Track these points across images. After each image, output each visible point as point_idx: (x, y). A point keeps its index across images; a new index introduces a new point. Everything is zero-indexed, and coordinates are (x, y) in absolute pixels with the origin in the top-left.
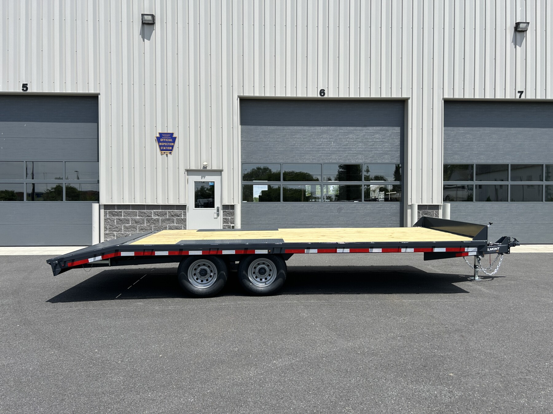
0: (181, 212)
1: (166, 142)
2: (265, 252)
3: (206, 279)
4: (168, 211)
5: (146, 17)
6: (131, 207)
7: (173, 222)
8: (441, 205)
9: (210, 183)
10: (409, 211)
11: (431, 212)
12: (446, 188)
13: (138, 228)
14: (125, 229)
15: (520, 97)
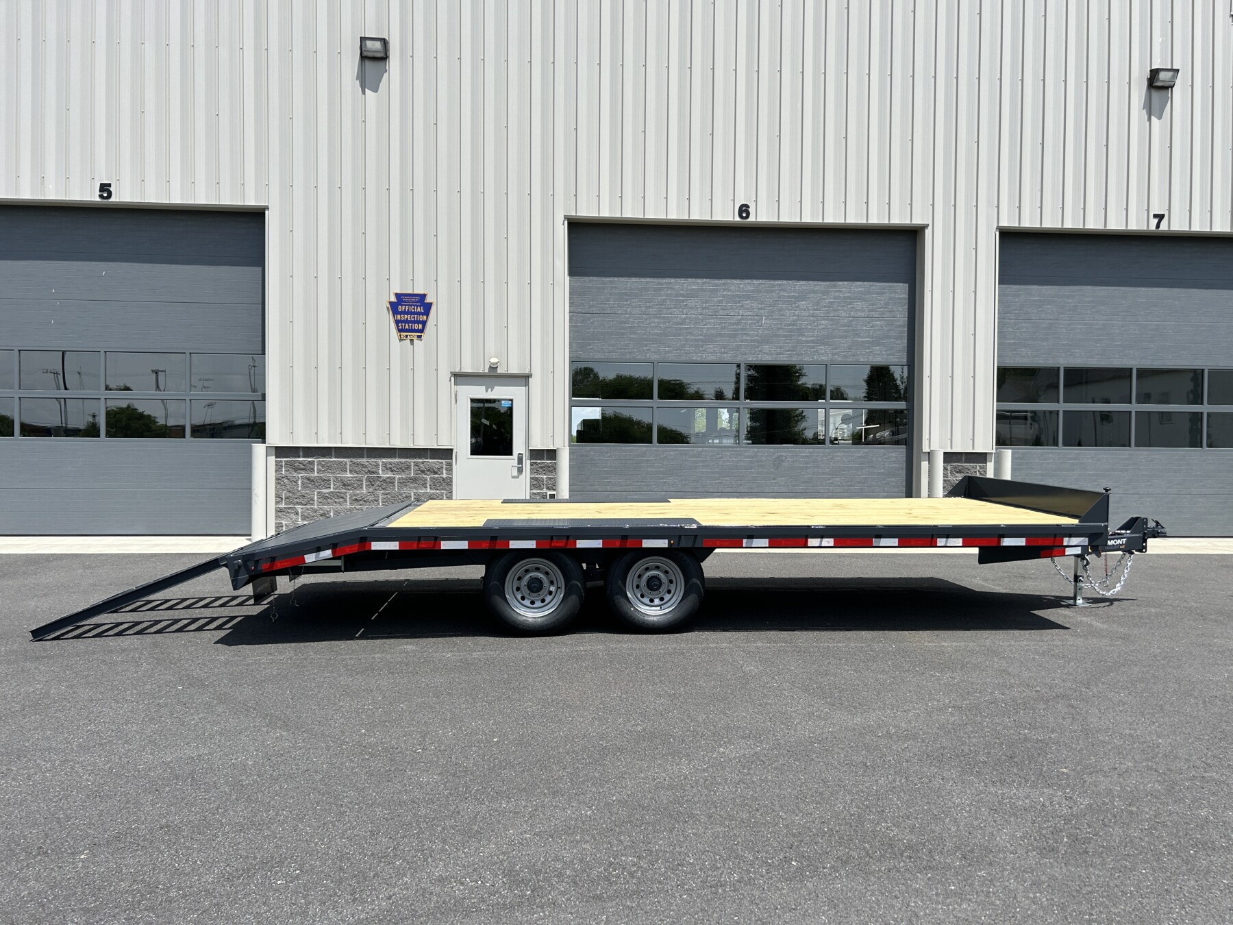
0: (442, 463)
1: (411, 313)
2: (663, 543)
3: (541, 597)
4: (414, 462)
5: (369, 44)
6: (333, 453)
7: (424, 485)
8: (992, 453)
9: (503, 402)
10: (925, 465)
11: (970, 468)
12: (1001, 417)
13: (348, 497)
14: (320, 500)
15: (1158, 226)
